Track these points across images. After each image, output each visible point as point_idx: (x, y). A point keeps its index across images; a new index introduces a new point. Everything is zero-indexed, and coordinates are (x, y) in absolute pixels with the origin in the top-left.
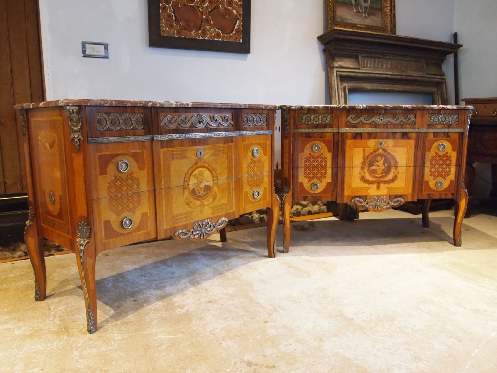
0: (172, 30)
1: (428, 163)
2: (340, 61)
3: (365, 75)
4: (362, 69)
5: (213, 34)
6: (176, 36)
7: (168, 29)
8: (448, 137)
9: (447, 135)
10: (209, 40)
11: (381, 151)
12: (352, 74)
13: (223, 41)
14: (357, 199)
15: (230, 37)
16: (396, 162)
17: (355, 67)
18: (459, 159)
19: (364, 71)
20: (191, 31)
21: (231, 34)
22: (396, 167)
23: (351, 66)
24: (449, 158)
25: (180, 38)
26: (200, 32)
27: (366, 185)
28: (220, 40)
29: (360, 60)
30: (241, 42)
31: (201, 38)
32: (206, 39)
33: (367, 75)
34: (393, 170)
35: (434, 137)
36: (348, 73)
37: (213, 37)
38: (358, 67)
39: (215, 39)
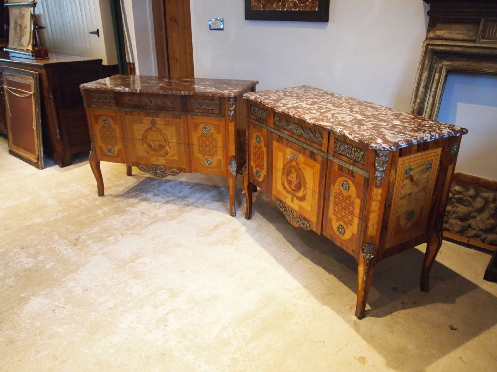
0: (259, 5)
1: (332, 199)
2: (441, 30)
3: (482, 51)
4: (479, 43)
5: (291, 5)
6: (262, 10)
7: (256, 4)
8: (354, 177)
9: (352, 174)
10: (287, 11)
11: (294, 163)
12: (455, 49)
13: (299, 11)
14: (279, 202)
15: (306, 6)
16: (305, 182)
17: (466, 38)
18: (363, 212)
19: (483, 45)
20: (273, 4)
21: (307, 3)
22: (305, 187)
23: (460, 37)
24: (352, 204)
25: (265, 11)
26: (280, 4)
27: (284, 192)
28: (297, 10)
29: (481, 28)
30: (317, 10)
31: (281, 10)
32: (285, 10)
33: (487, 51)
34: (303, 189)
35: (339, 169)
36: (448, 48)
37: (290, 8)
38: (474, 38)
39: (293, 10)
